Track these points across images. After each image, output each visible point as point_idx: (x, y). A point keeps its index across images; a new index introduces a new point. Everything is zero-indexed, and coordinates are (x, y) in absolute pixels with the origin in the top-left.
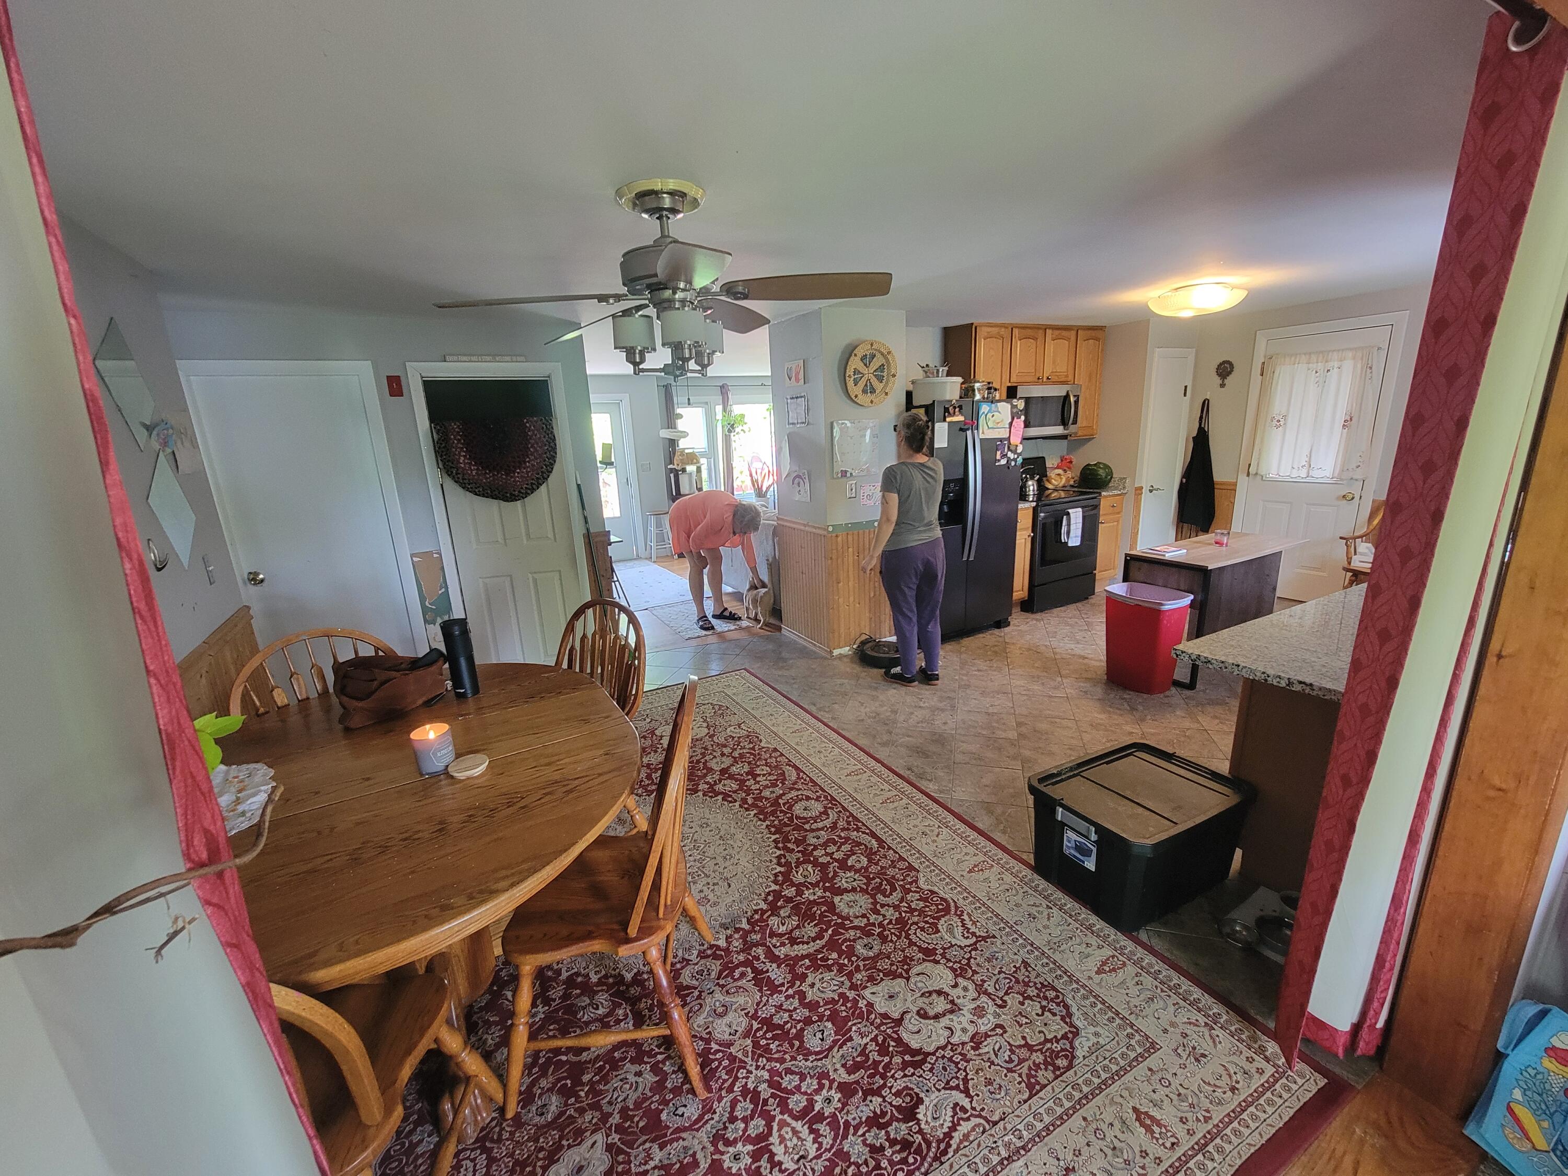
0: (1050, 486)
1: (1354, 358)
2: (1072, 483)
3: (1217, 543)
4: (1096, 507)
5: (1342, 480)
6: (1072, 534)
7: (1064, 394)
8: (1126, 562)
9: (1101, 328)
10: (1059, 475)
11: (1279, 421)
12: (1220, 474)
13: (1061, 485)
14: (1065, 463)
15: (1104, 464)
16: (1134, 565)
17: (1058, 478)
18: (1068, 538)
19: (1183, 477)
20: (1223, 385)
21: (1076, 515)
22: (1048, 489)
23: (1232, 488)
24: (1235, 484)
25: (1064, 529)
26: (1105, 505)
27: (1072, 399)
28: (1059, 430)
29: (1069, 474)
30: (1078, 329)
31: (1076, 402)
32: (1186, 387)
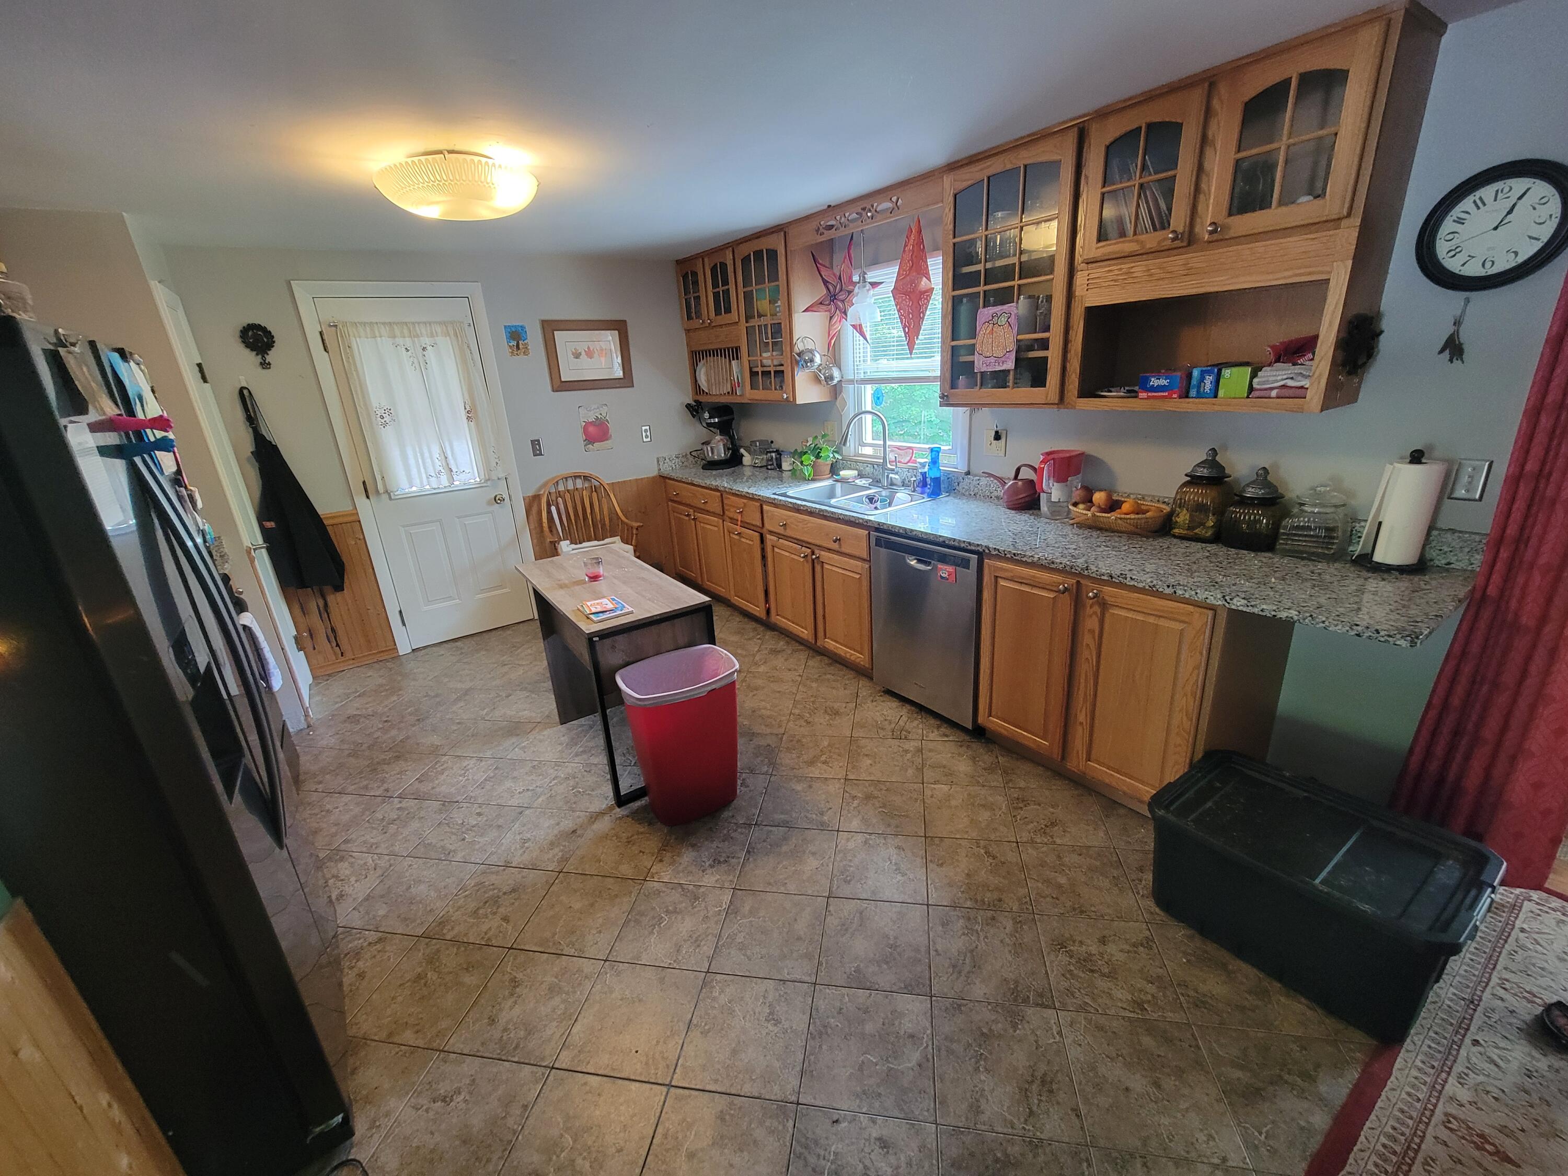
5: (487, 481)
11: (381, 417)
12: (324, 503)
20: (266, 366)
23: (352, 521)
24: (354, 515)
32: (200, 366)
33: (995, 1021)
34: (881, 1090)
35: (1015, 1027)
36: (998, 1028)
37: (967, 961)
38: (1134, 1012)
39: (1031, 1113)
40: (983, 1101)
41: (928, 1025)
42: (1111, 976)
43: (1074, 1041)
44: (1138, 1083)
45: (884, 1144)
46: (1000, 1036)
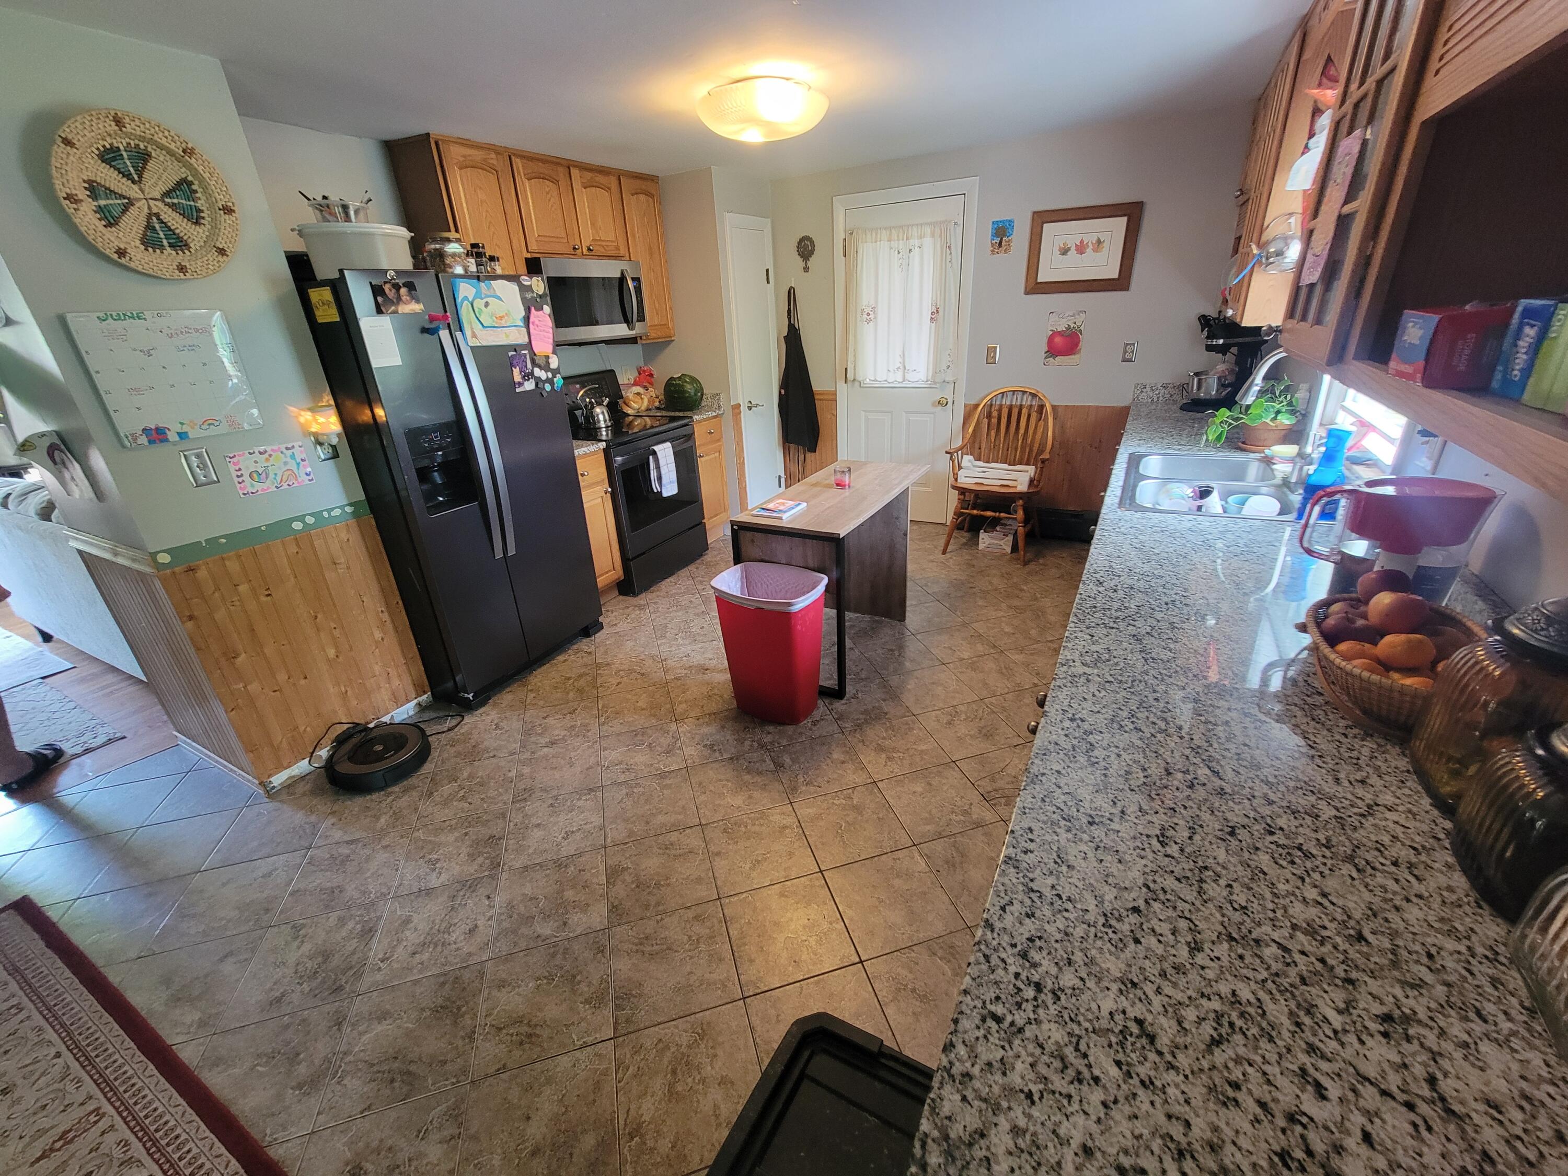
0: (630, 411)
1: (933, 235)
2: (657, 404)
3: (838, 485)
4: (690, 437)
5: (935, 383)
6: (664, 481)
7: (618, 275)
8: (735, 534)
9: (652, 179)
10: (638, 394)
11: (868, 314)
12: (818, 383)
13: (643, 408)
14: (645, 378)
15: (691, 377)
16: (745, 536)
17: (638, 399)
18: (661, 485)
19: (781, 388)
20: (806, 269)
21: (665, 452)
22: (628, 415)
23: (832, 398)
24: (834, 394)
25: (653, 474)
26: (699, 432)
27: (631, 284)
28: (620, 330)
29: (652, 392)
30: (619, 175)
31: (638, 289)
32: (767, 271)
33: (590, 984)
34: (515, 916)
35: (587, 1002)
36: (584, 987)
37: (656, 947)
38: (626, 1125)
39: (500, 1029)
40: (509, 989)
41: (578, 932)
42: (672, 1094)
43: (578, 1060)
44: (537, 1130)
45: (472, 931)
46: (574, 992)
